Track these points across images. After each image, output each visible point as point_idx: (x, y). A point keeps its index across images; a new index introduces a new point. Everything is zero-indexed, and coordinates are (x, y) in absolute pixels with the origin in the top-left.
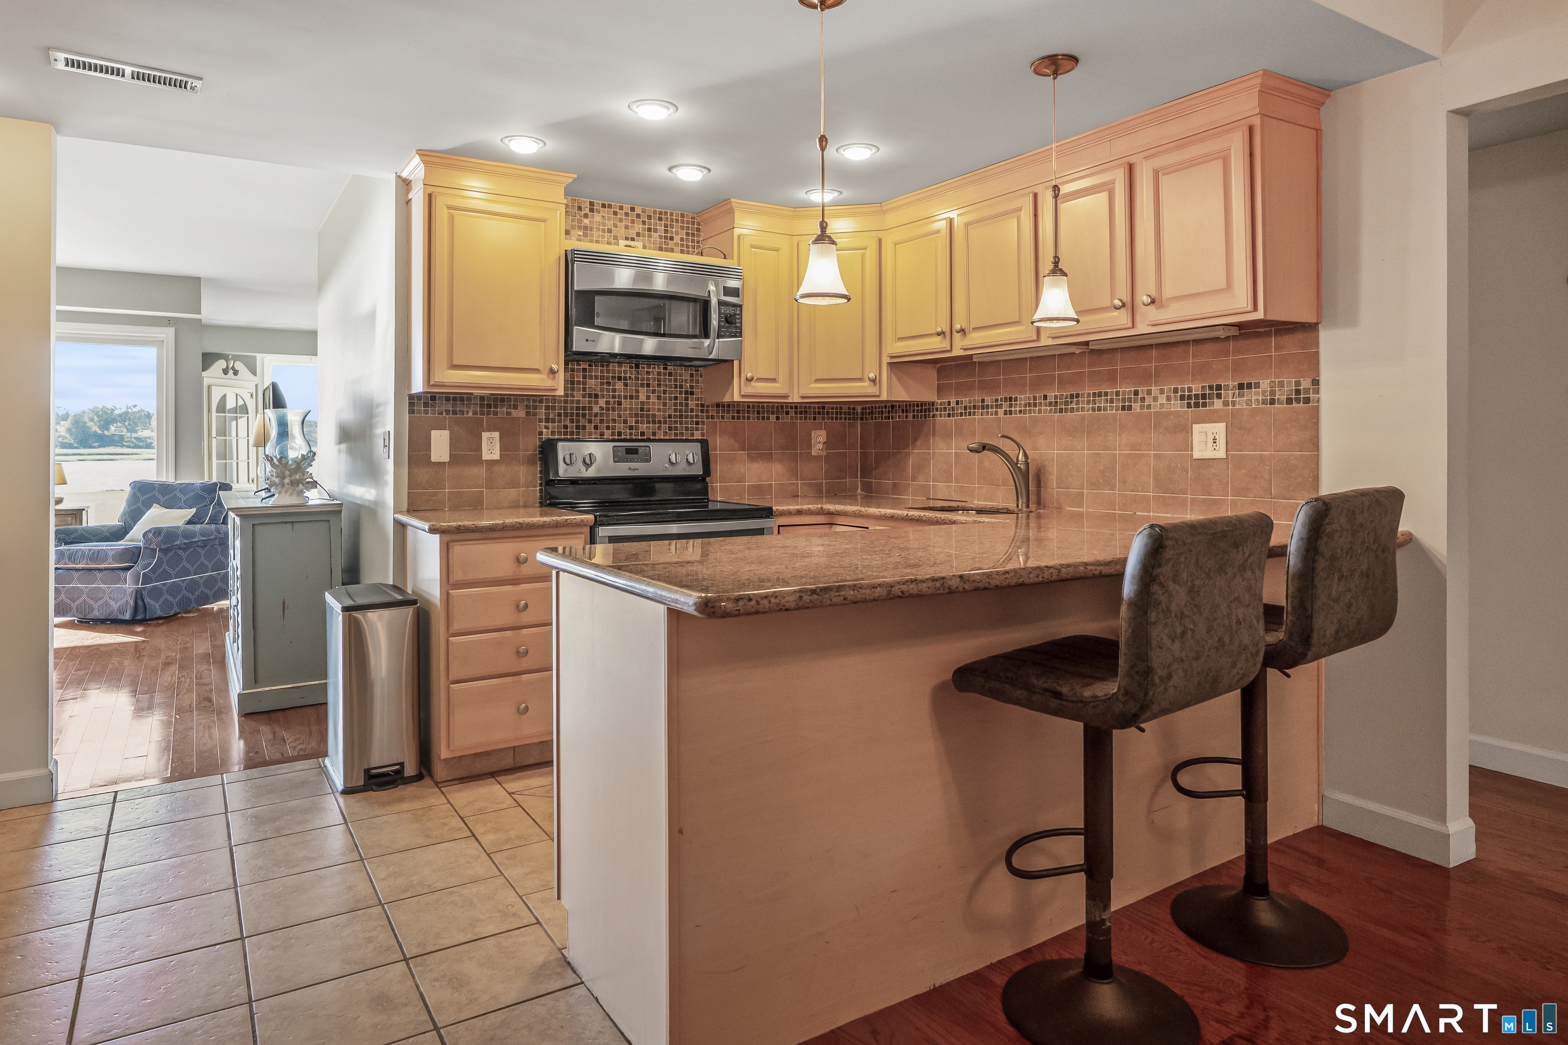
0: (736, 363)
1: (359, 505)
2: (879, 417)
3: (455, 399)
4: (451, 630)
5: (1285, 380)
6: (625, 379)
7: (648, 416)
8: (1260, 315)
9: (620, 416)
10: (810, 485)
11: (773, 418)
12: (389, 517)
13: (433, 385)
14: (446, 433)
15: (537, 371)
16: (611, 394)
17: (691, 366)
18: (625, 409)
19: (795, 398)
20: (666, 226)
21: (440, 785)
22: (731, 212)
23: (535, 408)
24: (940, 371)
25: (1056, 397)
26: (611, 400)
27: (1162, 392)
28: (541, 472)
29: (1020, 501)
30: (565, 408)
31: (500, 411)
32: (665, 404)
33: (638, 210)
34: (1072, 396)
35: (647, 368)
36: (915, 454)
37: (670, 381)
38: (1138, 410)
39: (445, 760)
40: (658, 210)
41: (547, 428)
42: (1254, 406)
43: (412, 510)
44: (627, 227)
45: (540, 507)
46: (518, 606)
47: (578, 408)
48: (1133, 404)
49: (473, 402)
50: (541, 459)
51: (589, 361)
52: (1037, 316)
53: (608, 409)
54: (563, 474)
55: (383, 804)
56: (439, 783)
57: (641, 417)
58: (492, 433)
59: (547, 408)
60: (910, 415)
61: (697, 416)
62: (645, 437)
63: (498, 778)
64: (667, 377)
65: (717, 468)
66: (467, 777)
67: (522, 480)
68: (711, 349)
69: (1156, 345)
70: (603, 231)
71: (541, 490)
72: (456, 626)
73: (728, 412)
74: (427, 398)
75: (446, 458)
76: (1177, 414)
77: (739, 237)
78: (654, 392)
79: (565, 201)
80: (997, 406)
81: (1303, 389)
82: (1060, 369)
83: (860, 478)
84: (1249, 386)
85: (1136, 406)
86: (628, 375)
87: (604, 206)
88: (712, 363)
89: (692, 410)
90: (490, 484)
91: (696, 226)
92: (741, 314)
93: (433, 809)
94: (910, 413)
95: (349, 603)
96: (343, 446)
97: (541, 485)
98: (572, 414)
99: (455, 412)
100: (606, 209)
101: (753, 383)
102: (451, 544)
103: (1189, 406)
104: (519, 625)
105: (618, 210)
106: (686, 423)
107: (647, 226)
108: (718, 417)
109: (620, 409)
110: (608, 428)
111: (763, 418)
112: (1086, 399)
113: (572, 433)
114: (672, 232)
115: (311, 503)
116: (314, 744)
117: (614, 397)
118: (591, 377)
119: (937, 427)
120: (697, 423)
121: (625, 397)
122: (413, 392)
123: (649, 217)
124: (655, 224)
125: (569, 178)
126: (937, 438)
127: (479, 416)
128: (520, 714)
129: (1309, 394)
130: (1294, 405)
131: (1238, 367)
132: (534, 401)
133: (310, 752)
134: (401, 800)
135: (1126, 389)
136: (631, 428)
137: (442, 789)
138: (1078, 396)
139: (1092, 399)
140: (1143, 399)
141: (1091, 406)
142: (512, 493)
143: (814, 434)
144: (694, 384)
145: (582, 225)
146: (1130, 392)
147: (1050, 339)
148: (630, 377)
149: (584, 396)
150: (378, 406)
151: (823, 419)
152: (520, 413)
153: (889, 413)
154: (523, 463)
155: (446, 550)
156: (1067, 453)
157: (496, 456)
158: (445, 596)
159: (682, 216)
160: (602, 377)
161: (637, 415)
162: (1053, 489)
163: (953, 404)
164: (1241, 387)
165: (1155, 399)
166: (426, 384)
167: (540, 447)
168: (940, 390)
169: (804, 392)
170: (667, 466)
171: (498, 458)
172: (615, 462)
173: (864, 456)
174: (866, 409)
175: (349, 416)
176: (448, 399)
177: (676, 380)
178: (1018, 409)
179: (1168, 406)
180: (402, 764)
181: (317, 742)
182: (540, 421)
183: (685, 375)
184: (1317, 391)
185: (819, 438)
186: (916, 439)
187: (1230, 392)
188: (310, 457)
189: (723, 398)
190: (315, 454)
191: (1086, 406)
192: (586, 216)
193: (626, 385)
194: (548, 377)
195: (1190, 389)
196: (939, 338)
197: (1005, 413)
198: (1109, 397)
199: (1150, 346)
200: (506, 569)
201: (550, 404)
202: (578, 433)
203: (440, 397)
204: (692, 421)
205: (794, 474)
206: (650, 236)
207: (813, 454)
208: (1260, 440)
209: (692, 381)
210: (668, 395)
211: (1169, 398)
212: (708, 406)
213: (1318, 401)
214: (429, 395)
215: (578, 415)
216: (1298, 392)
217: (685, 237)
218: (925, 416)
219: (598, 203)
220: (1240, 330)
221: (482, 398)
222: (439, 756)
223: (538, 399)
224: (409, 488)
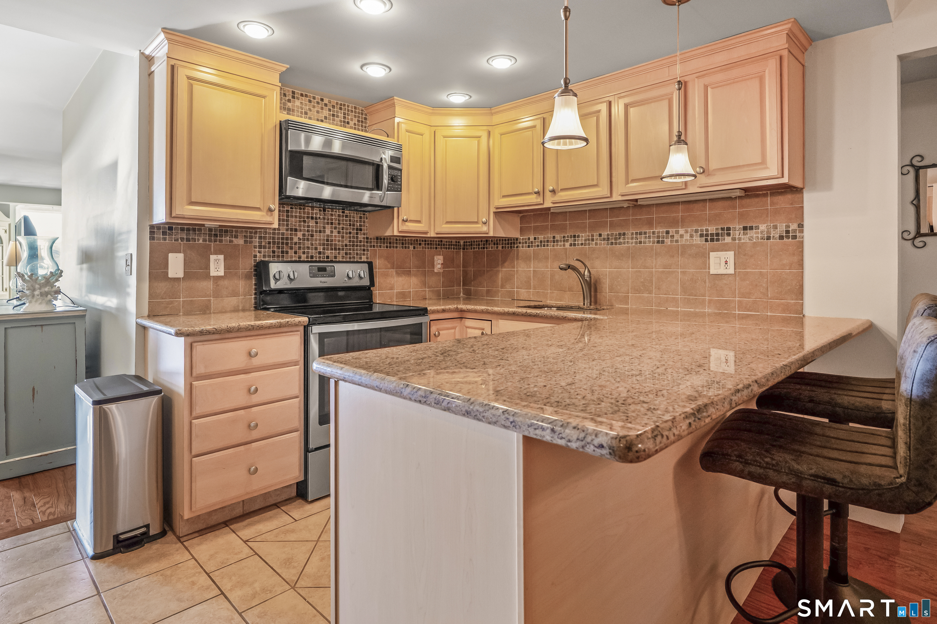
0: (396, 209)
1: (101, 310)
2: (476, 247)
3: (188, 230)
4: (194, 414)
5: (778, 224)
6: (316, 218)
7: (331, 245)
8: (785, 180)
9: (312, 244)
10: (432, 291)
11: (411, 247)
12: (132, 321)
13: (174, 217)
14: (181, 256)
15: (258, 209)
16: (306, 229)
17: (361, 211)
18: (316, 240)
19: (432, 234)
20: (344, 114)
21: (182, 540)
22: (393, 105)
23: (251, 237)
24: (522, 218)
25: (608, 235)
26: (306, 233)
27: (687, 232)
28: (255, 285)
29: (586, 301)
30: (274, 238)
31: (225, 240)
32: (343, 237)
33: (326, 101)
34: (620, 234)
35: (331, 212)
36: (503, 272)
37: (346, 221)
38: (669, 243)
39: (188, 520)
40: (339, 102)
41: (260, 252)
42: (754, 241)
43: (152, 316)
44: (318, 112)
45: (254, 311)
46: (249, 390)
47: (283, 239)
48: (665, 239)
49: (203, 232)
50: (255, 275)
51: (291, 205)
52: (665, 173)
53: (304, 240)
54: (274, 286)
55: (132, 567)
56: (181, 537)
57: (327, 246)
58: (218, 256)
59: (260, 238)
60: (500, 247)
61: (364, 246)
62: (329, 260)
63: (232, 527)
64: (344, 218)
65: (377, 280)
66: (205, 529)
67: (241, 290)
68: (382, 199)
69: (682, 202)
70: (302, 113)
71: (255, 298)
72: (198, 411)
73: (384, 243)
74: (165, 228)
75: (181, 275)
76: (698, 246)
77: (398, 123)
78: (335, 228)
79: (280, 85)
80: (564, 241)
81: (792, 230)
82: (611, 217)
83: (463, 286)
84: (751, 228)
85: (668, 241)
86: (318, 216)
87: (302, 95)
88: (380, 208)
89: (361, 242)
90: (217, 294)
91: (364, 116)
92: (401, 176)
93: (180, 567)
94: (500, 245)
95: (99, 397)
96: (85, 266)
97: (255, 294)
98: (278, 243)
99: (188, 240)
100: (303, 98)
101: (407, 223)
102: (195, 344)
103: (706, 240)
104: (250, 404)
105: (312, 99)
106: (357, 250)
107: (332, 113)
108: (377, 246)
109: (312, 240)
110: (304, 253)
111: (406, 247)
112: (630, 236)
113: (278, 257)
114: (348, 119)
115: (58, 309)
116: (62, 507)
117: (308, 231)
118: (292, 216)
119: (520, 254)
120: (364, 250)
121: (316, 231)
122: (154, 223)
123: (334, 107)
124: (337, 112)
125: (283, 67)
126: (520, 261)
127: (207, 243)
128: (250, 474)
129: (796, 233)
130: (785, 240)
131: (742, 216)
132: (251, 233)
133: (59, 516)
134: (148, 560)
135: (662, 230)
136: (320, 253)
137: (184, 543)
138: (624, 234)
139: (634, 236)
140: (672, 236)
141: (634, 240)
142: (233, 301)
143: (436, 258)
144: (362, 224)
145: (287, 107)
146: (662, 232)
147: (620, 196)
148: (319, 218)
149: (287, 230)
150: (120, 234)
151: (441, 248)
152: (240, 241)
153: (484, 245)
154: (242, 278)
155: (190, 349)
156: (617, 271)
157: (221, 273)
158: (189, 387)
159: (355, 108)
160: (300, 217)
161: (324, 244)
162: (606, 293)
163: (532, 239)
164: (745, 228)
165: (682, 236)
166: (168, 216)
167: (255, 266)
168: (522, 231)
169: (438, 230)
170: (346, 279)
171: (223, 275)
172: (311, 277)
173: (465, 273)
174: (467, 243)
175: (91, 243)
176: (182, 230)
177: (350, 221)
178: (580, 243)
179: (691, 241)
180: (147, 526)
181: (65, 504)
182: (255, 247)
183: (356, 217)
184: (802, 231)
185: (439, 260)
186: (504, 261)
187: (737, 232)
188: (58, 274)
189: (385, 232)
190: (62, 272)
191: (630, 240)
192: (289, 101)
193: (317, 223)
194: (267, 215)
195: (707, 230)
196: (535, 196)
197: (571, 245)
198: (647, 235)
199: (678, 203)
200: (240, 362)
201: (263, 235)
202: (283, 257)
203: (176, 229)
204: (361, 249)
205: (424, 284)
206: (334, 120)
207: (435, 271)
208: (759, 262)
209: (360, 221)
210: (345, 231)
211: (691, 236)
212: (371, 239)
213: (803, 238)
214: (167, 226)
215: (283, 243)
216: (787, 232)
217: (357, 123)
218: (511, 247)
219: (298, 93)
220: (745, 193)
221: (210, 230)
222: (182, 517)
223: (254, 231)
224: (150, 298)
